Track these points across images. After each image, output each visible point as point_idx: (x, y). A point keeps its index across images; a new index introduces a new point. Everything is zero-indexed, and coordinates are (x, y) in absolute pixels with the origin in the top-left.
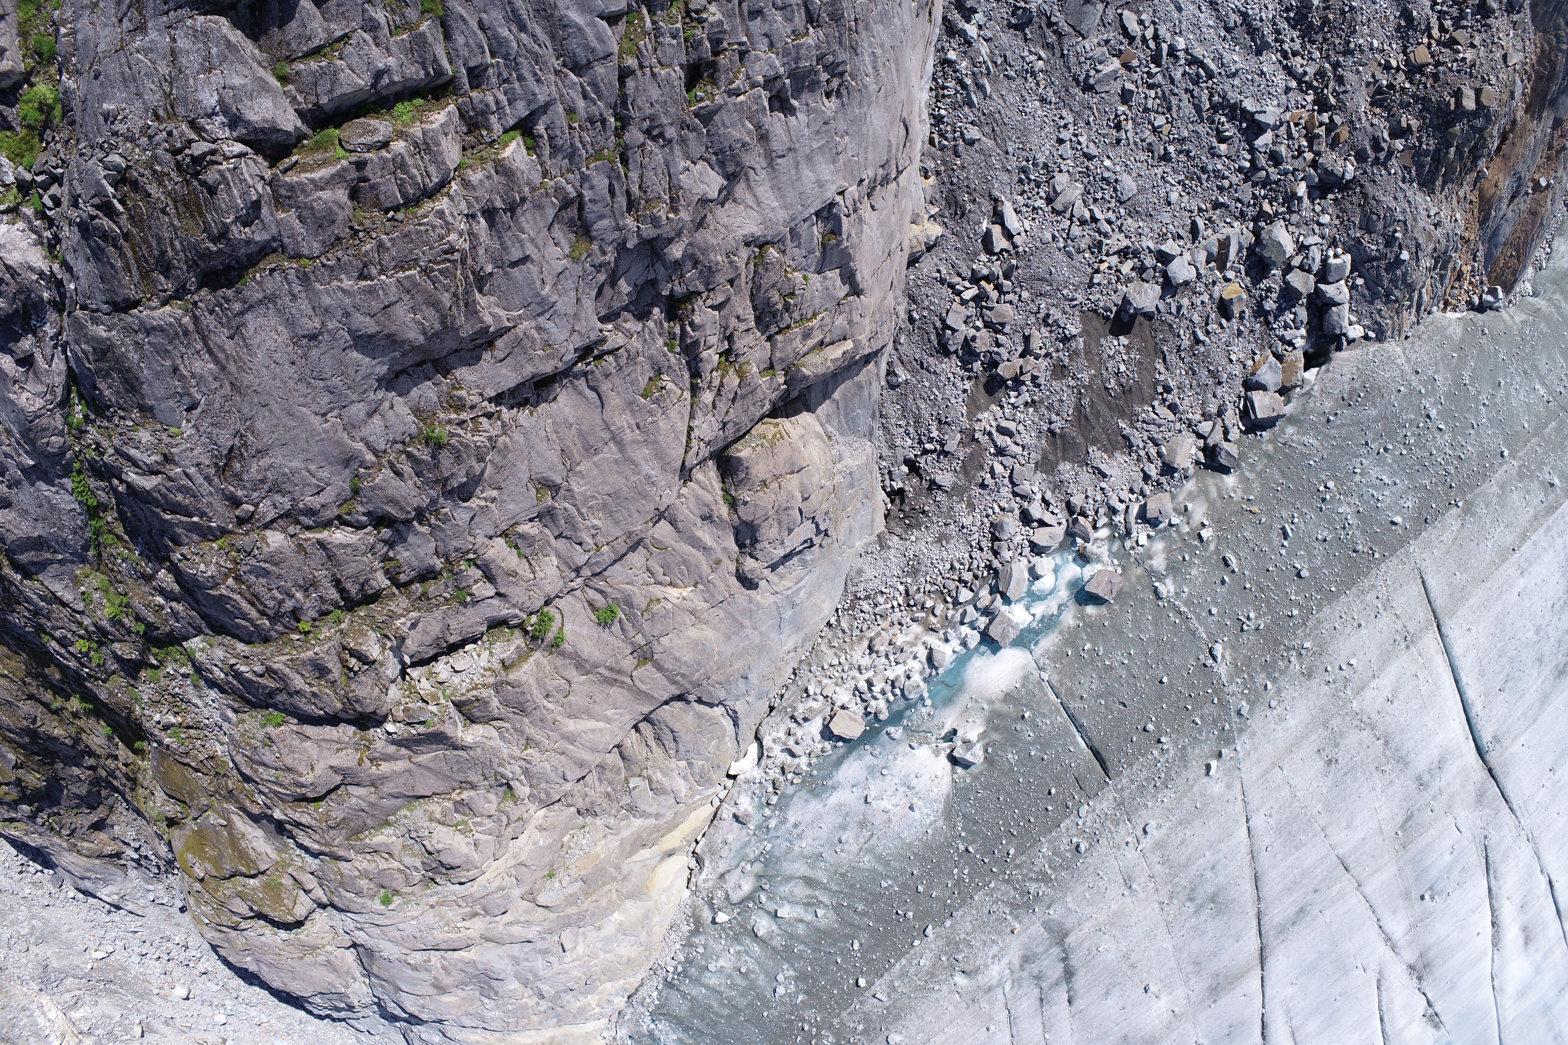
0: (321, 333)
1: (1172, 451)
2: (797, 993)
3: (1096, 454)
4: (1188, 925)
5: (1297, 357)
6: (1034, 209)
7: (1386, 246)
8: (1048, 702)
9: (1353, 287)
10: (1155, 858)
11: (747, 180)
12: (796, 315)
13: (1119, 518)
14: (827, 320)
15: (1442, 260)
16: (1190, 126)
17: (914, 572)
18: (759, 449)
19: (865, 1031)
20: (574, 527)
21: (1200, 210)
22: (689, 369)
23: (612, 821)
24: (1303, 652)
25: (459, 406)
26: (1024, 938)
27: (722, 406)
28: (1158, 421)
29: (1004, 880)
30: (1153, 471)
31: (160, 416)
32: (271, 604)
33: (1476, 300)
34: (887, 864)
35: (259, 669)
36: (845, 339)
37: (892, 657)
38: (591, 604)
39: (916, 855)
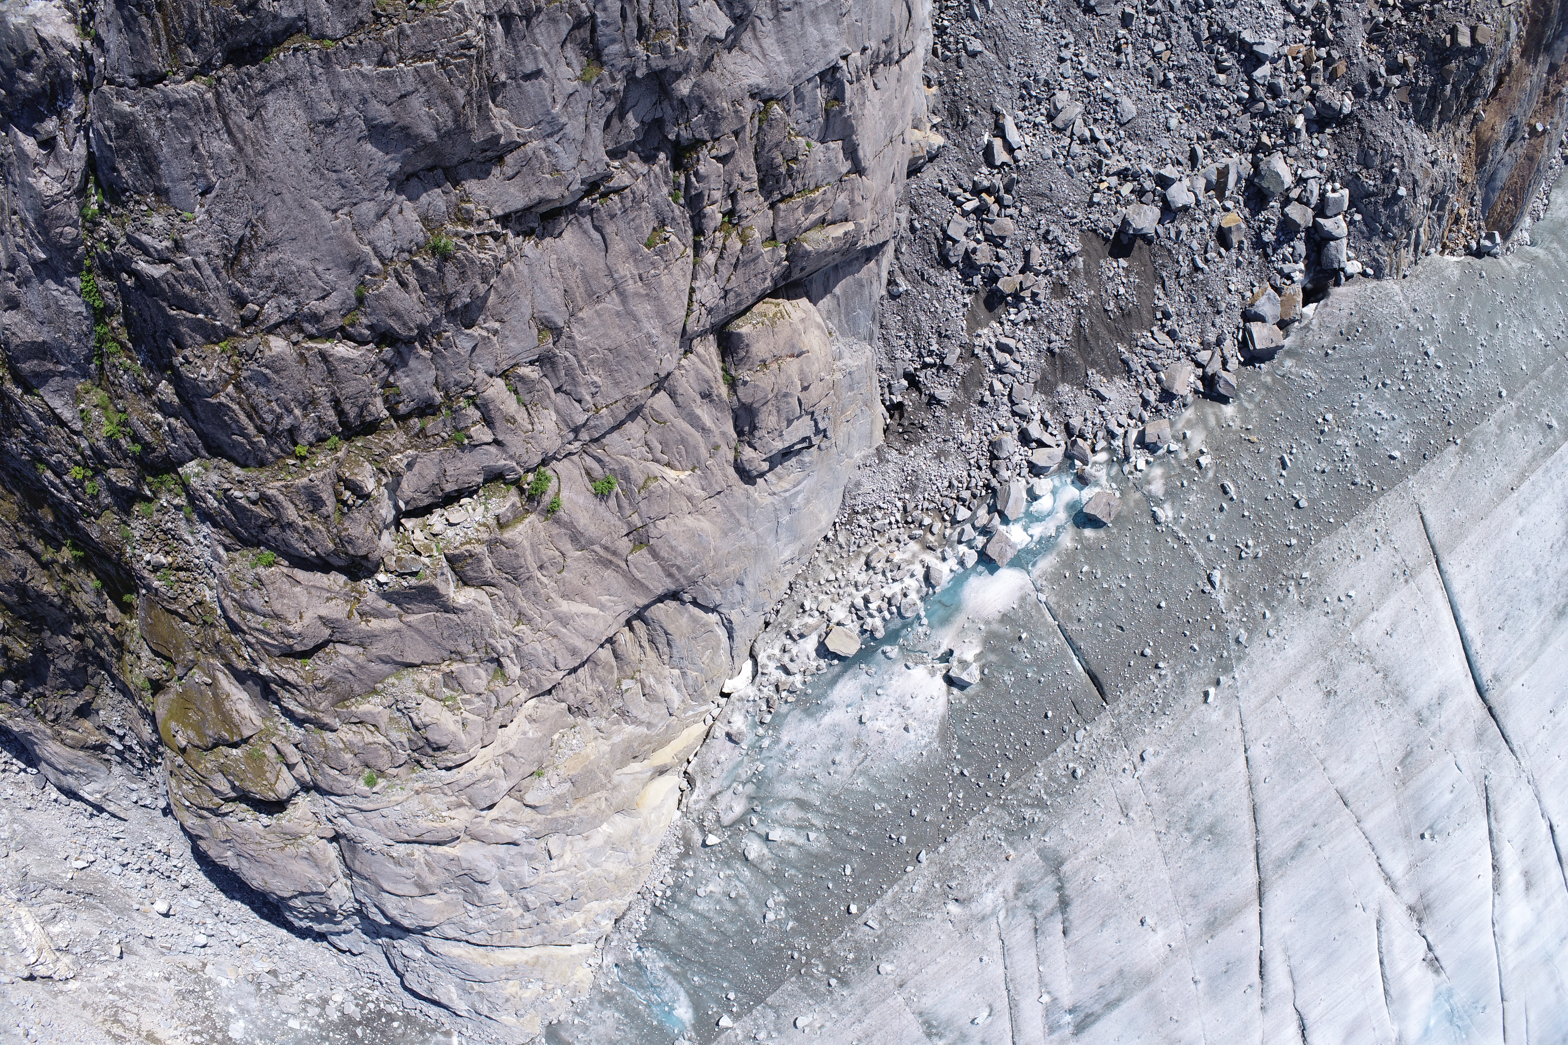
0: (337, 120)
1: (1171, 378)
2: (787, 920)
3: (1096, 378)
4: (1185, 856)
5: (1296, 291)
6: (1035, 125)
7: (1383, 182)
8: (1045, 623)
9: (1351, 223)
10: (1152, 786)
11: (754, 29)
12: (798, 183)
13: (1118, 443)
14: (829, 195)
15: (1439, 200)
16: (1190, 54)
17: (913, 488)
18: (759, 326)
19: (856, 961)
20: (574, 382)
21: (1199, 138)
22: (693, 226)
23: (603, 724)
24: (1302, 582)
25: (467, 219)
26: (1018, 865)
27: (724, 270)
28: (1157, 347)
29: (999, 806)
30: (1152, 397)
31: (174, 199)
32: (269, 417)
33: (1474, 245)
34: (881, 786)
35: (253, 495)
36: (846, 220)
37: (889, 575)
38: (588, 474)
39: (910, 777)
